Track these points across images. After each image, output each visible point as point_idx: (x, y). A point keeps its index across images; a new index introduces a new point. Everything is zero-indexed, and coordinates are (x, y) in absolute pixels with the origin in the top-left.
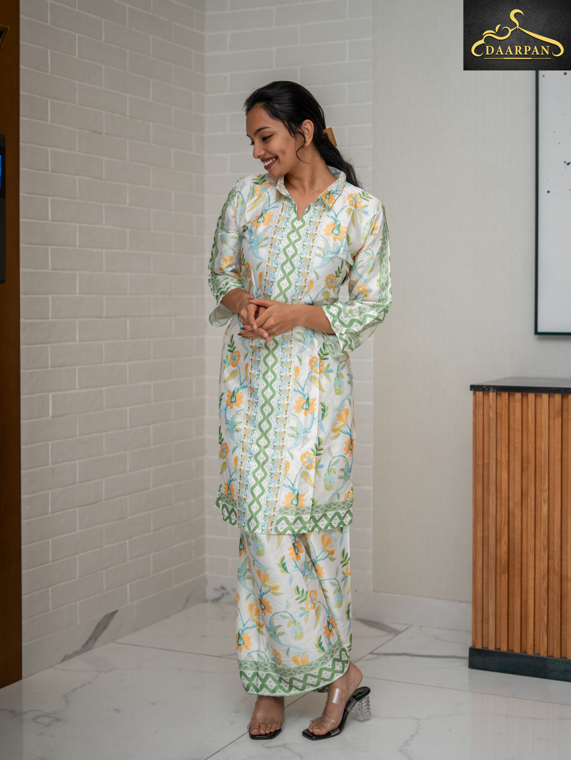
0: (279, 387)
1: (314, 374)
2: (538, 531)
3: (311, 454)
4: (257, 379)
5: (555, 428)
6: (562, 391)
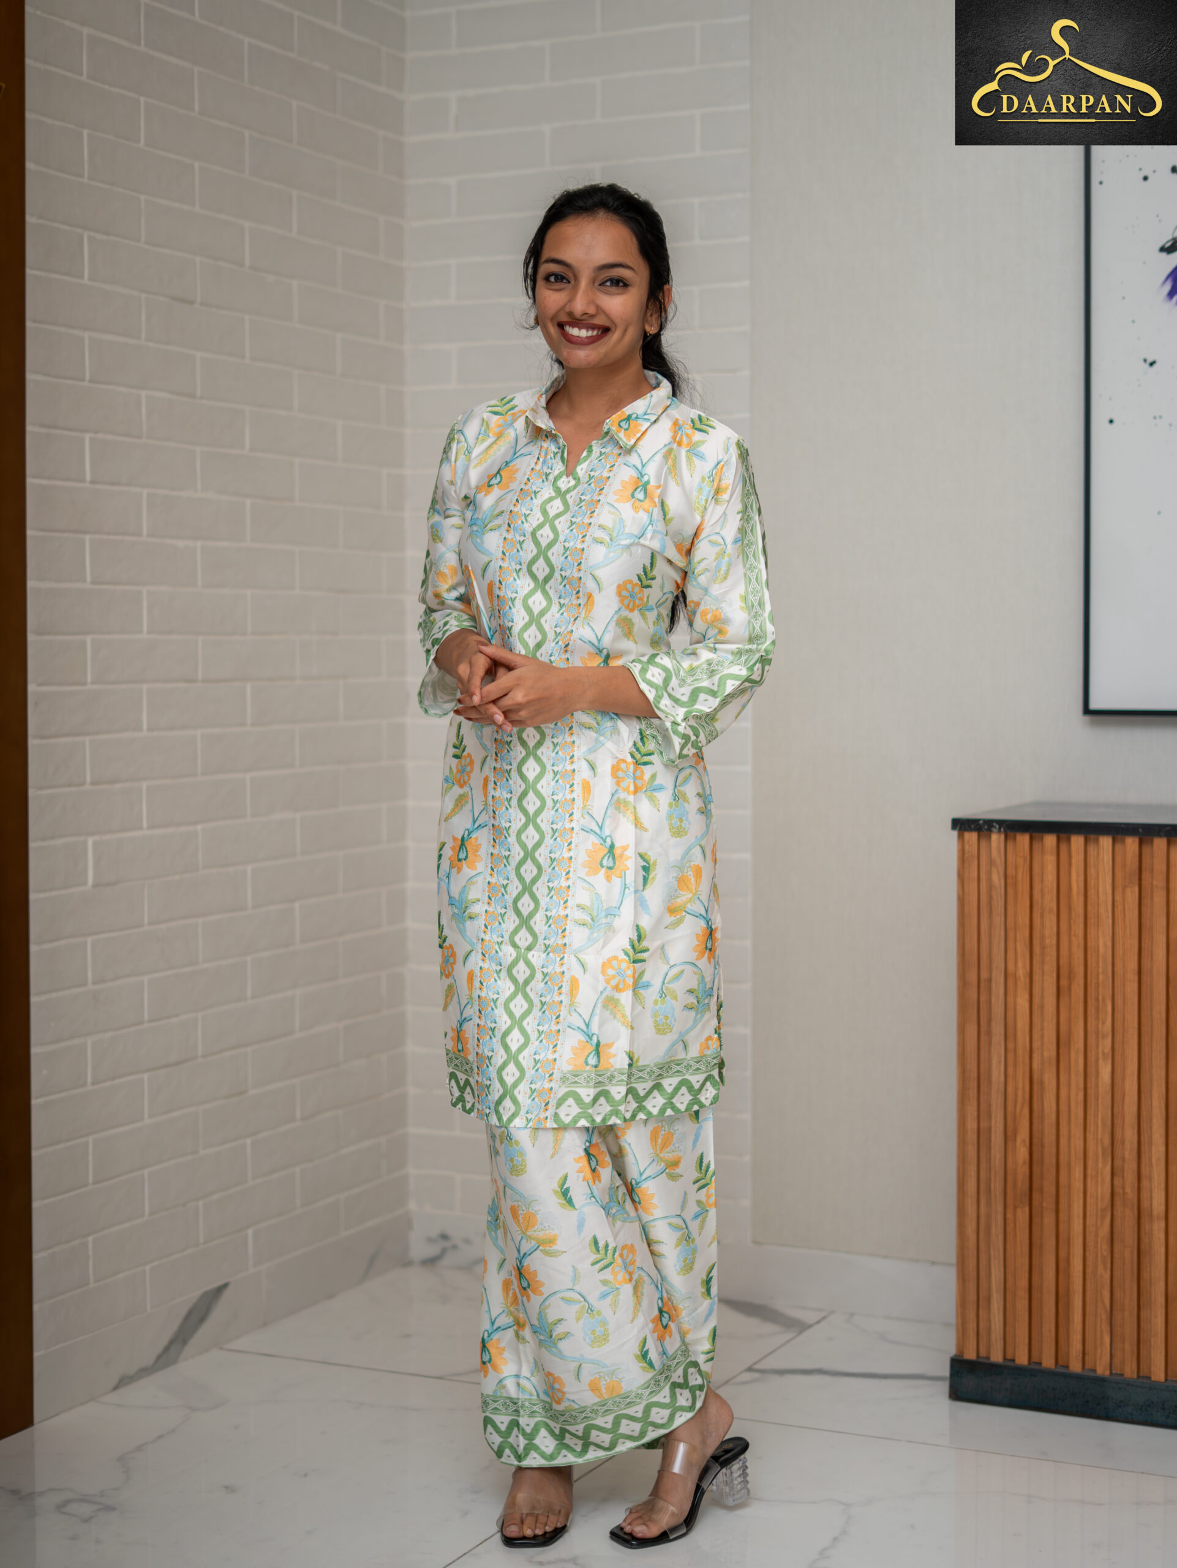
0: (552, 824)
1: (622, 795)
2: (1090, 1117)
3: (622, 961)
4: (507, 809)
5: (1126, 907)
6: (1140, 830)
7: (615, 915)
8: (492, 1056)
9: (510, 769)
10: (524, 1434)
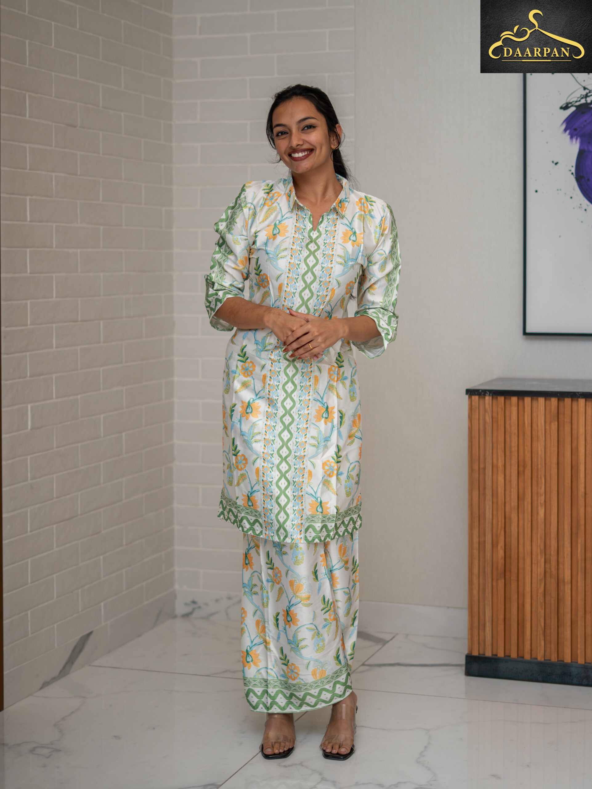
0: (299, 397)
1: (331, 382)
2: (534, 535)
3: (332, 462)
4: (276, 390)
5: (552, 432)
6: (558, 395)
7: (328, 441)
8: (272, 509)
9: (280, 371)
10: (270, 697)
